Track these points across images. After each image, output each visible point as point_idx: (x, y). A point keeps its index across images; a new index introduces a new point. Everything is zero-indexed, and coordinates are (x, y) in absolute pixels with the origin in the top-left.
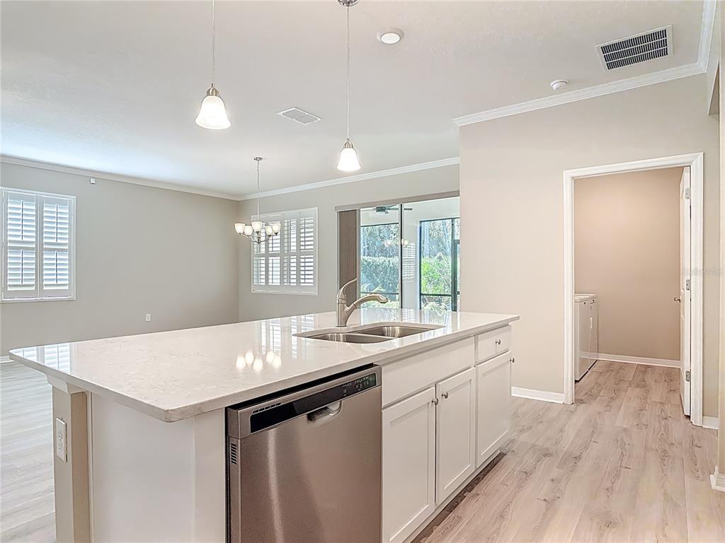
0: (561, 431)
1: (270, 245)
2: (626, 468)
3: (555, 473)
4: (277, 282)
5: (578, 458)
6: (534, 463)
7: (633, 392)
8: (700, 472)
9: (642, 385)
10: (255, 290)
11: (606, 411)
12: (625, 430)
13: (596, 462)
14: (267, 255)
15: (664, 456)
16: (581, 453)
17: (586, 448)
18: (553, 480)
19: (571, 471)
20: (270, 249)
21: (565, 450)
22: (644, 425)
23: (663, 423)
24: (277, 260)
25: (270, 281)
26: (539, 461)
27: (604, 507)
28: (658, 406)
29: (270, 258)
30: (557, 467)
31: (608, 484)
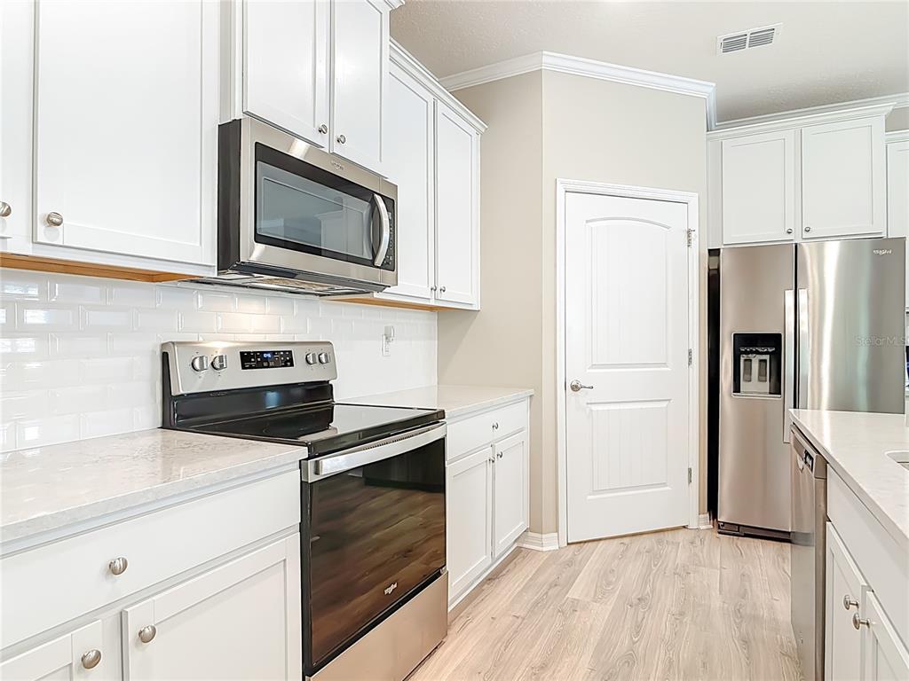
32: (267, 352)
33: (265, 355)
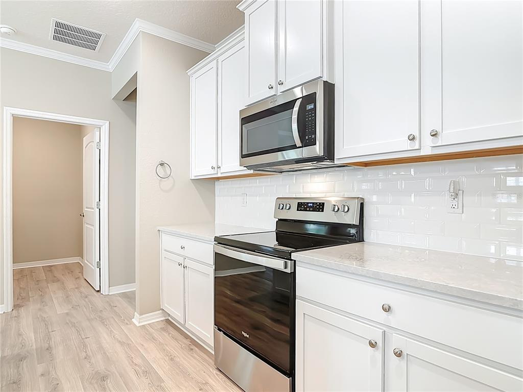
0: (20, 335)
2: (86, 338)
3: (40, 369)
5: (49, 349)
6: (16, 371)
7: (53, 287)
8: (126, 320)
9: (56, 280)
11: (44, 306)
12: (67, 314)
13: (64, 344)
15: (102, 320)
16: (49, 344)
17: (50, 339)
18: (42, 375)
19: (51, 360)
21: (34, 347)
22: (77, 306)
23: (87, 300)
26: (18, 367)
27: (93, 370)
28: (76, 290)
30: (38, 364)
31: (84, 354)
32: (310, 203)
33: (309, 205)
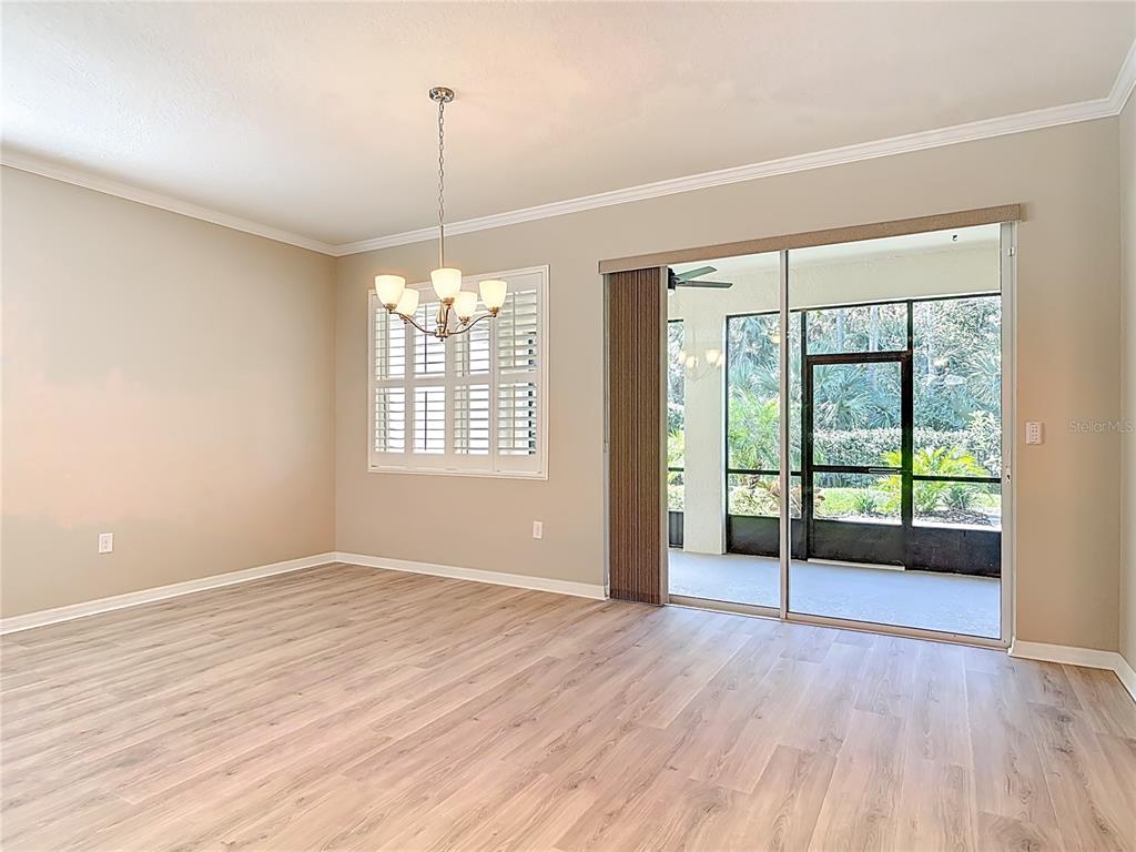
1: (420, 359)
4: (437, 445)
10: (375, 464)
14: (410, 382)
20: (420, 368)
24: (437, 395)
25: (419, 444)
29: (417, 389)
